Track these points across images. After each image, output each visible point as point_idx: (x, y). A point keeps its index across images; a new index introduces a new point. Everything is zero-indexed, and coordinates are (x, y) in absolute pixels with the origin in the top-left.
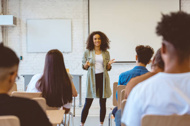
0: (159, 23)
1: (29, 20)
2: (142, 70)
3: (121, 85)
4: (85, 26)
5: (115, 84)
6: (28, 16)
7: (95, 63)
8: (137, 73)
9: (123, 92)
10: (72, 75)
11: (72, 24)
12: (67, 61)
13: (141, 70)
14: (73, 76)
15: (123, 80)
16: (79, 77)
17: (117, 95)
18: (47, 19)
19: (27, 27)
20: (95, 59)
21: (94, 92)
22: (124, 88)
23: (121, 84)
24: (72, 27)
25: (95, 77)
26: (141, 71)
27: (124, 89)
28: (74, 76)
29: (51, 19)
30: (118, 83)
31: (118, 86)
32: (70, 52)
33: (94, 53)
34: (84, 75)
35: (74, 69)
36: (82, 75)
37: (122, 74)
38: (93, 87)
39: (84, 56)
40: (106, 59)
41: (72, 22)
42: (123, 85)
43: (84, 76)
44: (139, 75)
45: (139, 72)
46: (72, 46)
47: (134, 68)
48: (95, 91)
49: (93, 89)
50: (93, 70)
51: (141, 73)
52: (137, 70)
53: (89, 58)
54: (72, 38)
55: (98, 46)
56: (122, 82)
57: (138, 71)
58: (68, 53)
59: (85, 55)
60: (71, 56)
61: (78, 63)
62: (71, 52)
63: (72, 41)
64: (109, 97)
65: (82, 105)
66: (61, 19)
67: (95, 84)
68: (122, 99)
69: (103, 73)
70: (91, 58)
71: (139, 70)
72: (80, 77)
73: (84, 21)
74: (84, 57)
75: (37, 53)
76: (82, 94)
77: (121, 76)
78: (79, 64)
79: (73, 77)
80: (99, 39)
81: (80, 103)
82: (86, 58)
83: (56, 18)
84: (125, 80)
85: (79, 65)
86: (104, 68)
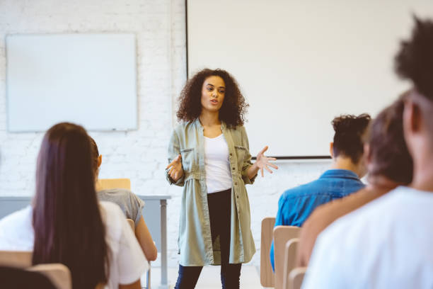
0: (405, 45)
1: (12, 35)
2: (344, 180)
3: (283, 224)
4: (175, 52)
5: (267, 223)
6: (8, 24)
7: (206, 164)
8: (331, 188)
9: (290, 246)
10: (140, 197)
11: (137, 48)
12: (125, 155)
13: (342, 182)
14: (143, 200)
15: (289, 213)
16: (159, 202)
17: (272, 255)
18: (66, 32)
19: (6, 56)
20: (203, 150)
21: (206, 247)
22: (295, 235)
23: (285, 221)
24: (137, 55)
25: (207, 205)
26: (341, 185)
27: (296, 237)
28: (146, 199)
29: (77, 32)
30: (277, 221)
31: (276, 228)
32: (132, 130)
33: (201, 133)
34: (175, 196)
35: (144, 180)
36: (170, 197)
37: (286, 192)
38: (204, 232)
39: (172, 144)
40: (236, 148)
41: (136, 41)
42: (291, 227)
43: (173, 199)
44: (337, 196)
45: (335, 188)
46: (138, 111)
47: (322, 177)
48: (211, 245)
49: (204, 239)
50: (201, 182)
51: (344, 189)
52: (331, 180)
53: (185, 149)
54: (138, 88)
55: (212, 112)
56: (286, 217)
57: (334, 184)
58: (126, 132)
59: (175, 142)
60: (137, 141)
61: (155, 161)
62: (136, 130)
63: (138, 96)
64: (247, 259)
65: (169, 284)
66: (104, 32)
67: (208, 223)
68: (290, 268)
69: (230, 190)
70: (193, 149)
71: (337, 180)
72: (163, 202)
73: (172, 39)
74: (172, 148)
75: (36, 132)
76: (168, 252)
77: (284, 198)
78: (159, 163)
79: (142, 203)
80: (220, 90)
81: (164, 281)
82: (178, 149)
83: (91, 31)
84: (295, 210)
85: (158, 167)
86: (231, 175)
